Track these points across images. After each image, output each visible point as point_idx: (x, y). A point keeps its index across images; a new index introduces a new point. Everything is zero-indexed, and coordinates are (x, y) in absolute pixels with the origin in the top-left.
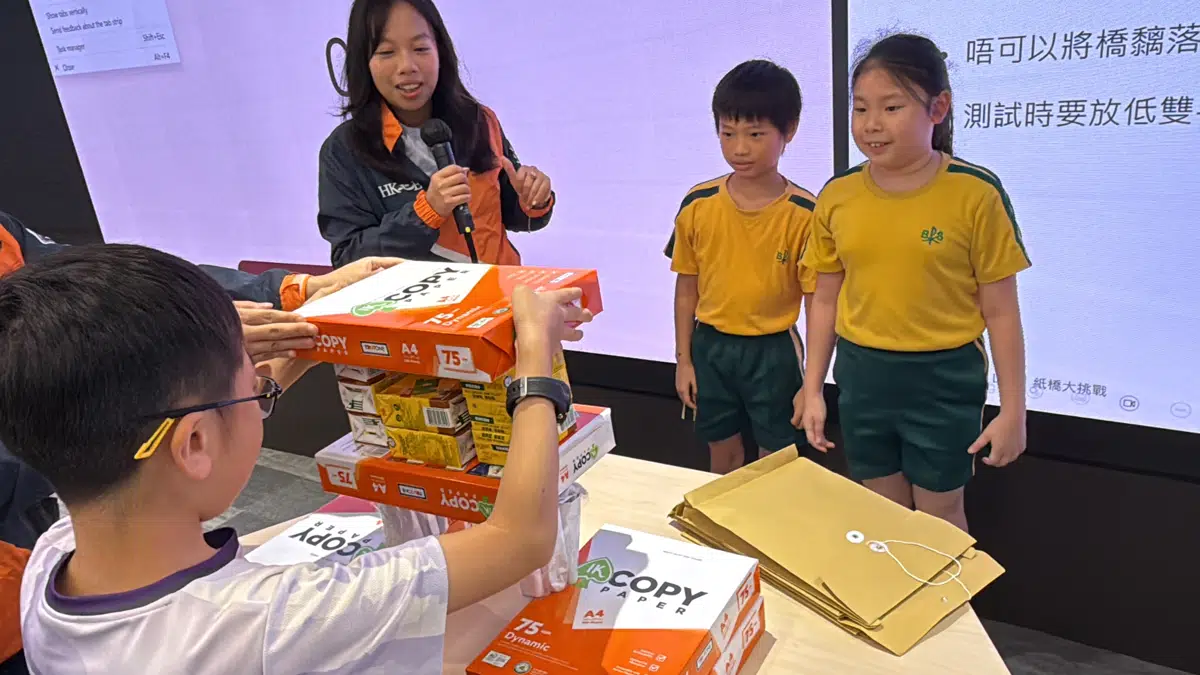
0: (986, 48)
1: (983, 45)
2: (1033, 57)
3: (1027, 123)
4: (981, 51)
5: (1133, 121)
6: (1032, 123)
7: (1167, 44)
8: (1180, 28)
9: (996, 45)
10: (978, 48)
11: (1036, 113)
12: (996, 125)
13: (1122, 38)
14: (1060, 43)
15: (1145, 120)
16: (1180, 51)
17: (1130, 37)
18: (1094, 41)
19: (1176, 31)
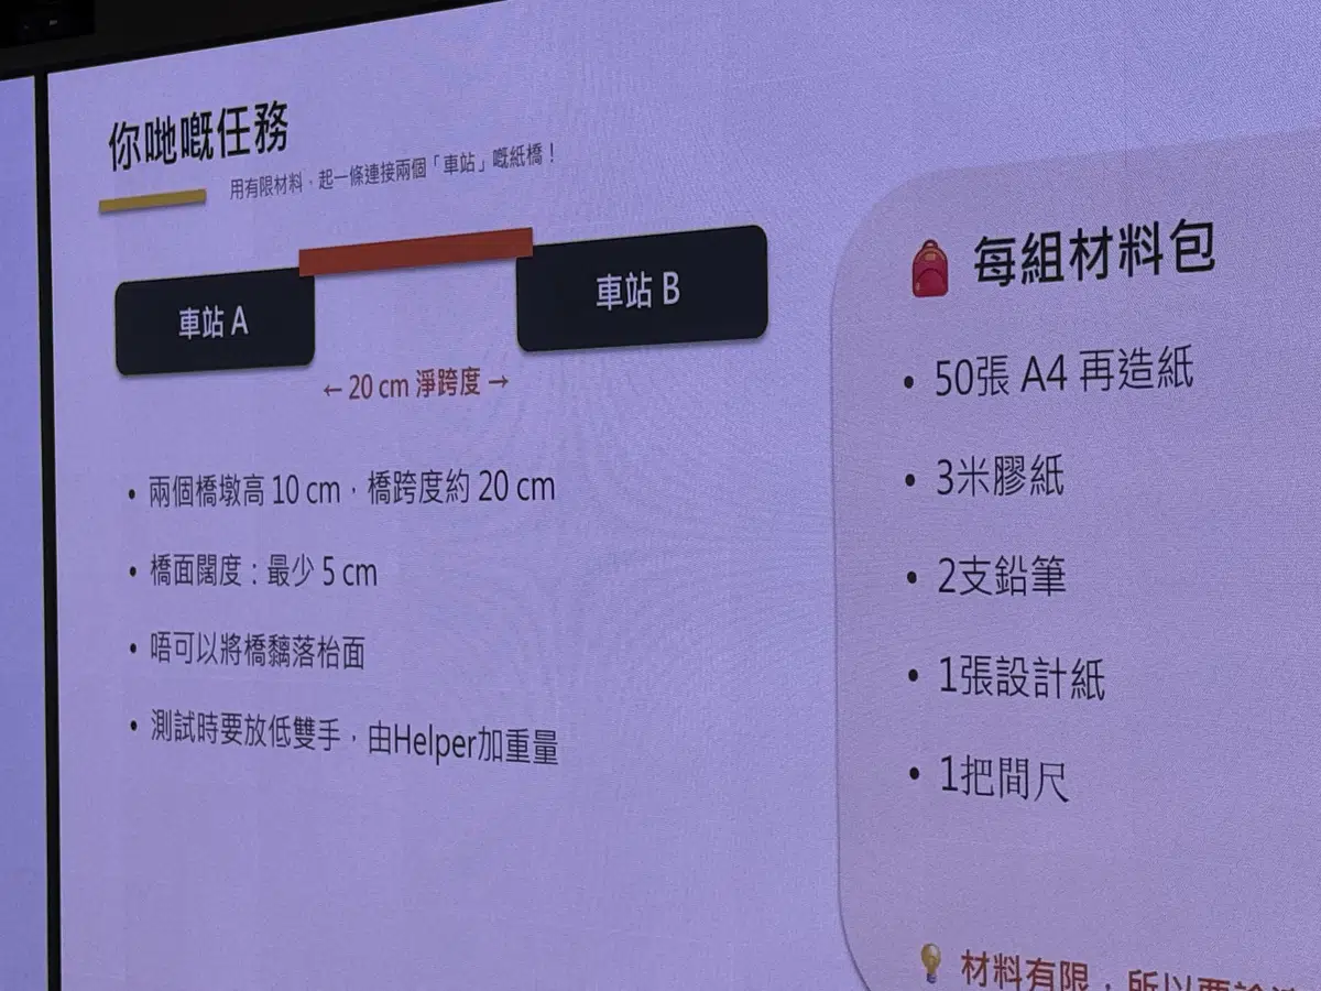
0: (165, 643)
1: (162, 639)
2: (200, 658)
3: (200, 737)
4: (161, 646)
5: (276, 743)
6: (203, 737)
7: (293, 657)
8: (299, 639)
9: (173, 639)
10: (159, 642)
11: (206, 727)
12: (177, 738)
13: (262, 645)
14: (219, 645)
15: (283, 742)
16: (302, 665)
17: (267, 644)
18: (242, 646)
19: (297, 641)
